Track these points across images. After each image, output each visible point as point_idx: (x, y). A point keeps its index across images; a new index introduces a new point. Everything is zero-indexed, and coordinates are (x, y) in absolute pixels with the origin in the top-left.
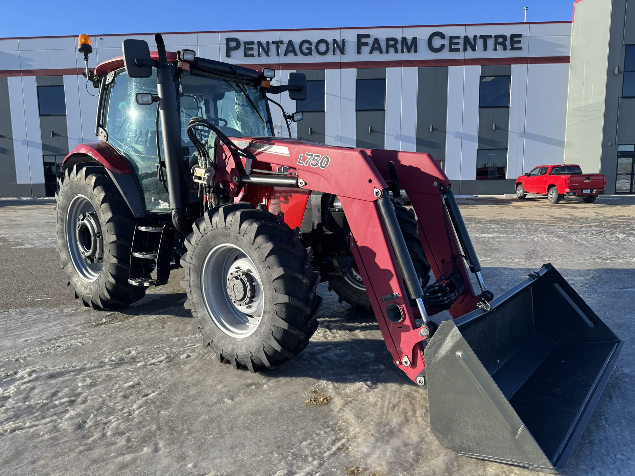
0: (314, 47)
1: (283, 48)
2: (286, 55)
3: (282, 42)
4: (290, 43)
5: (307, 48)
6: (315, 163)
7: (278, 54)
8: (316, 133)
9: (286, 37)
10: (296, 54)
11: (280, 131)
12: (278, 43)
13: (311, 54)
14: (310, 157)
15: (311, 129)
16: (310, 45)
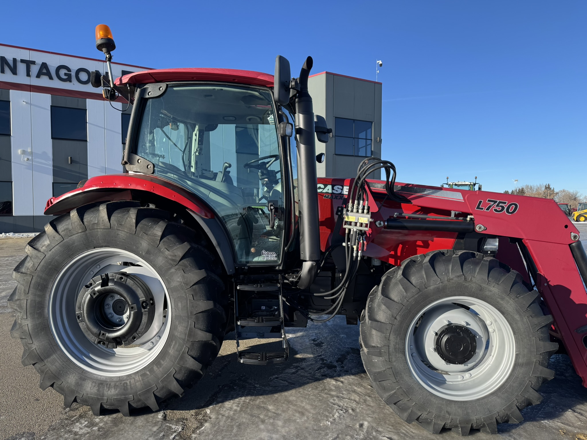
0: (73, 74)
1: (35, 69)
2: (38, 76)
3: (34, 63)
4: (44, 66)
5: (66, 74)
6: (499, 209)
7: (28, 75)
8: (76, 162)
9: (39, 58)
10: (51, 78)
11: (30, 158)
12: (29, 63)
13: (71, 81)
14: (493, 203)
15: (71, 158)
16: (68, 71)
